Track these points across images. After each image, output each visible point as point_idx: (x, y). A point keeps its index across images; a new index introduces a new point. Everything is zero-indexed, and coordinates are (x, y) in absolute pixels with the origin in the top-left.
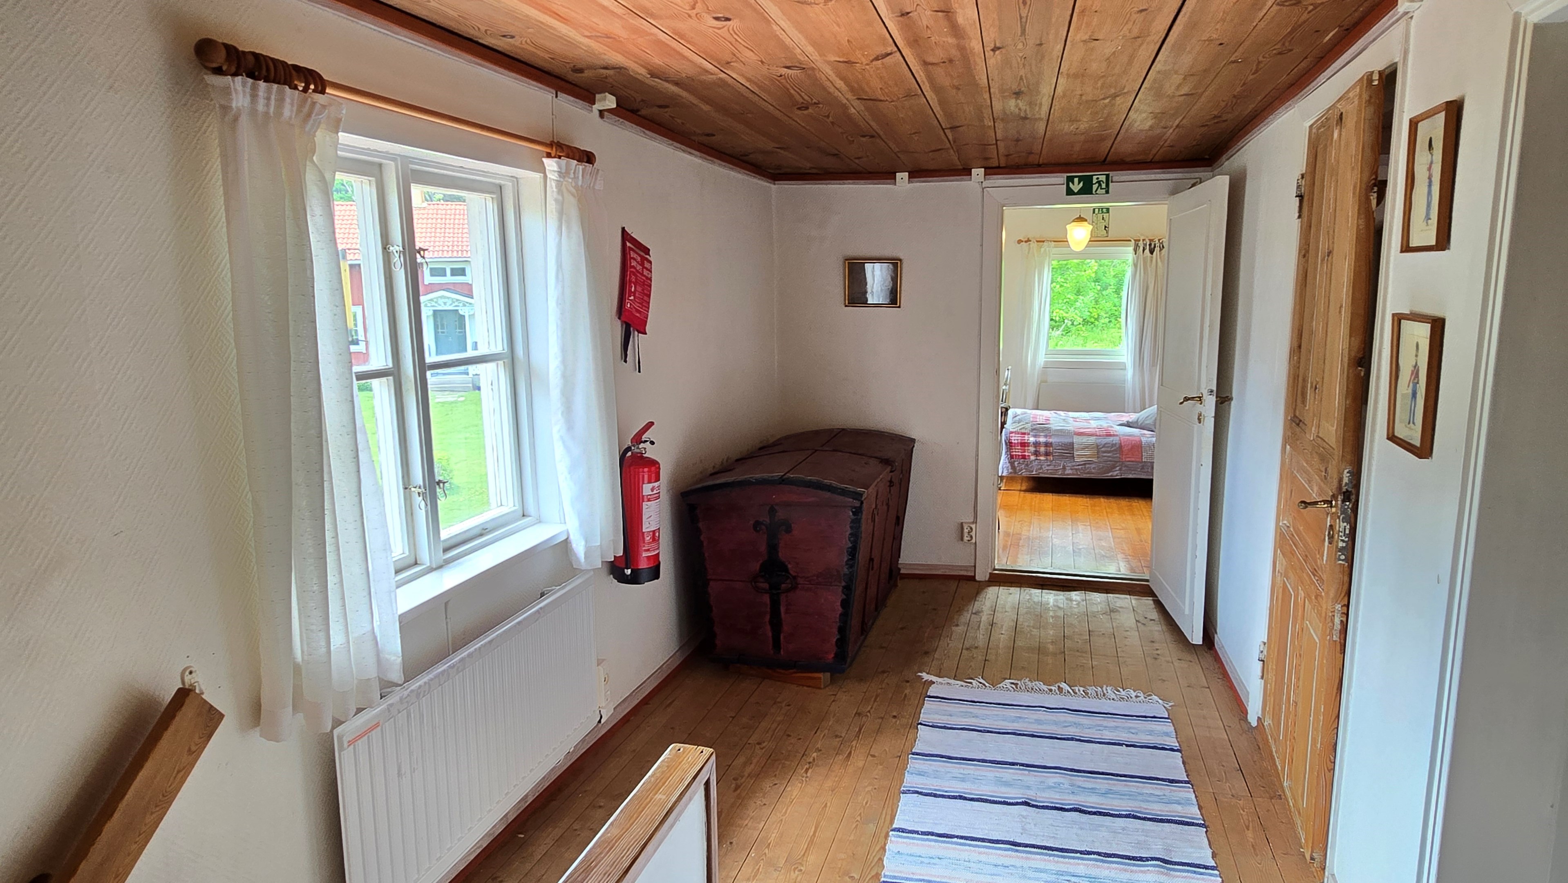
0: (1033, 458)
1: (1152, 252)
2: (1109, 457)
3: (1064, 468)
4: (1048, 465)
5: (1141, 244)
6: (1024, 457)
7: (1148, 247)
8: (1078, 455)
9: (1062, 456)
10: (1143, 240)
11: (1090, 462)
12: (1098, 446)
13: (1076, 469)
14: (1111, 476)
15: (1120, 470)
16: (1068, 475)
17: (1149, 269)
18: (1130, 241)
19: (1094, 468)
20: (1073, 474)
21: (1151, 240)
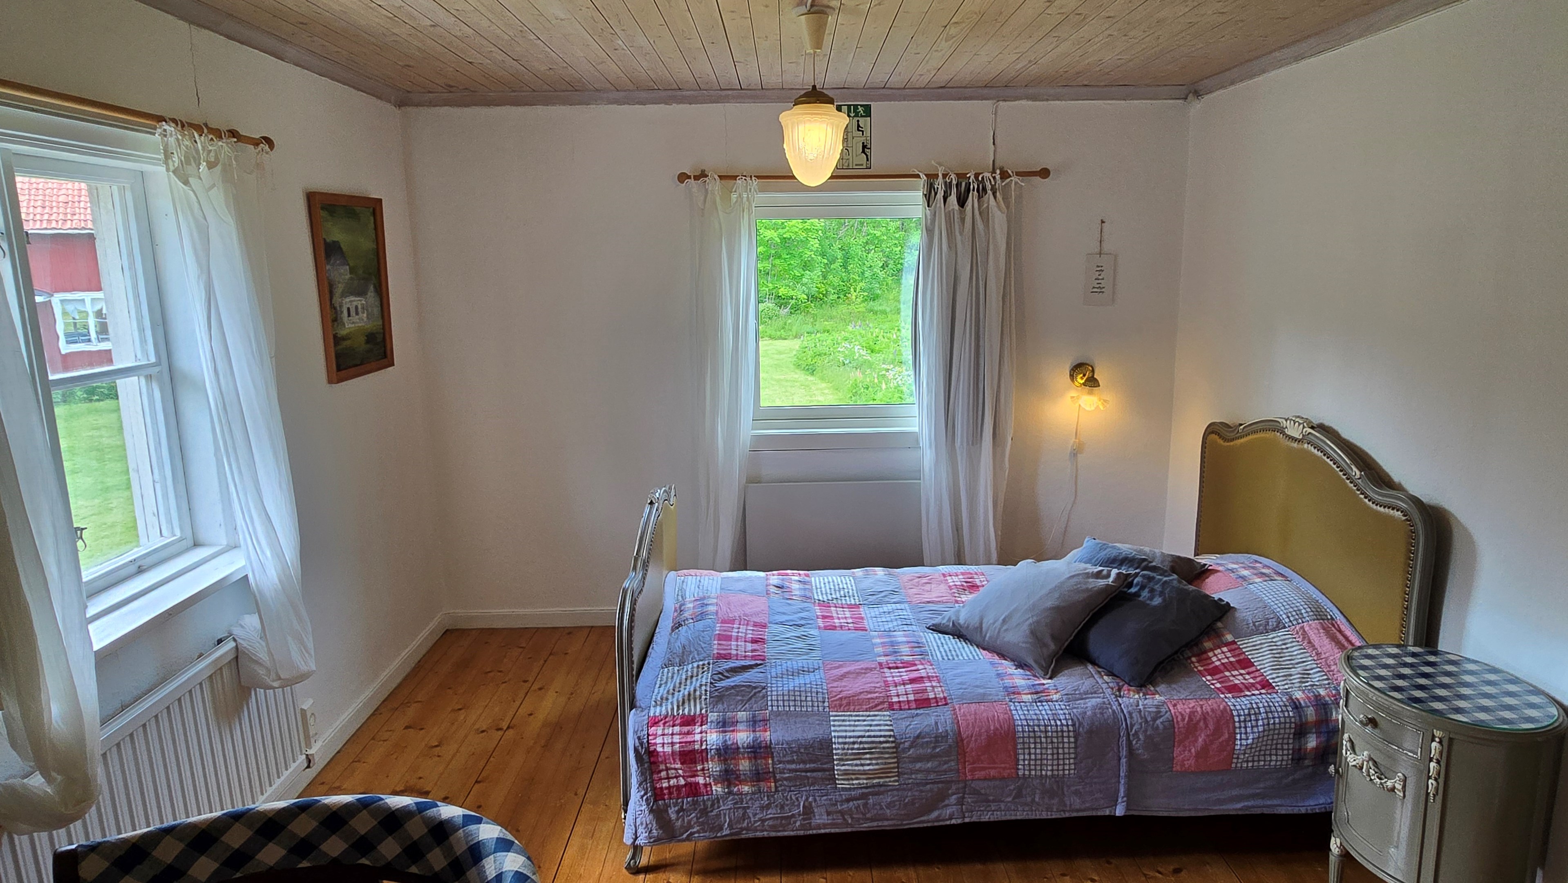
0: (717, 789)
1: (962, 202)
2: (928, 771)
3: (808, 811)
4: (762, 808)
5: (939, 184)
6: (693, 790)
7: (954, 190)
8: (846, 773)
9: (799, 780)
10: (944, 176)
11: (878, 790)
12: (897, 744)
13: (842, 813)
14: (937, 819)
15: (960, 802)
16: (819, 827)
17: (959, 237)
18: (918, 176)
19: (890, 805)
20: (833, 825)
21: (959, 176)
